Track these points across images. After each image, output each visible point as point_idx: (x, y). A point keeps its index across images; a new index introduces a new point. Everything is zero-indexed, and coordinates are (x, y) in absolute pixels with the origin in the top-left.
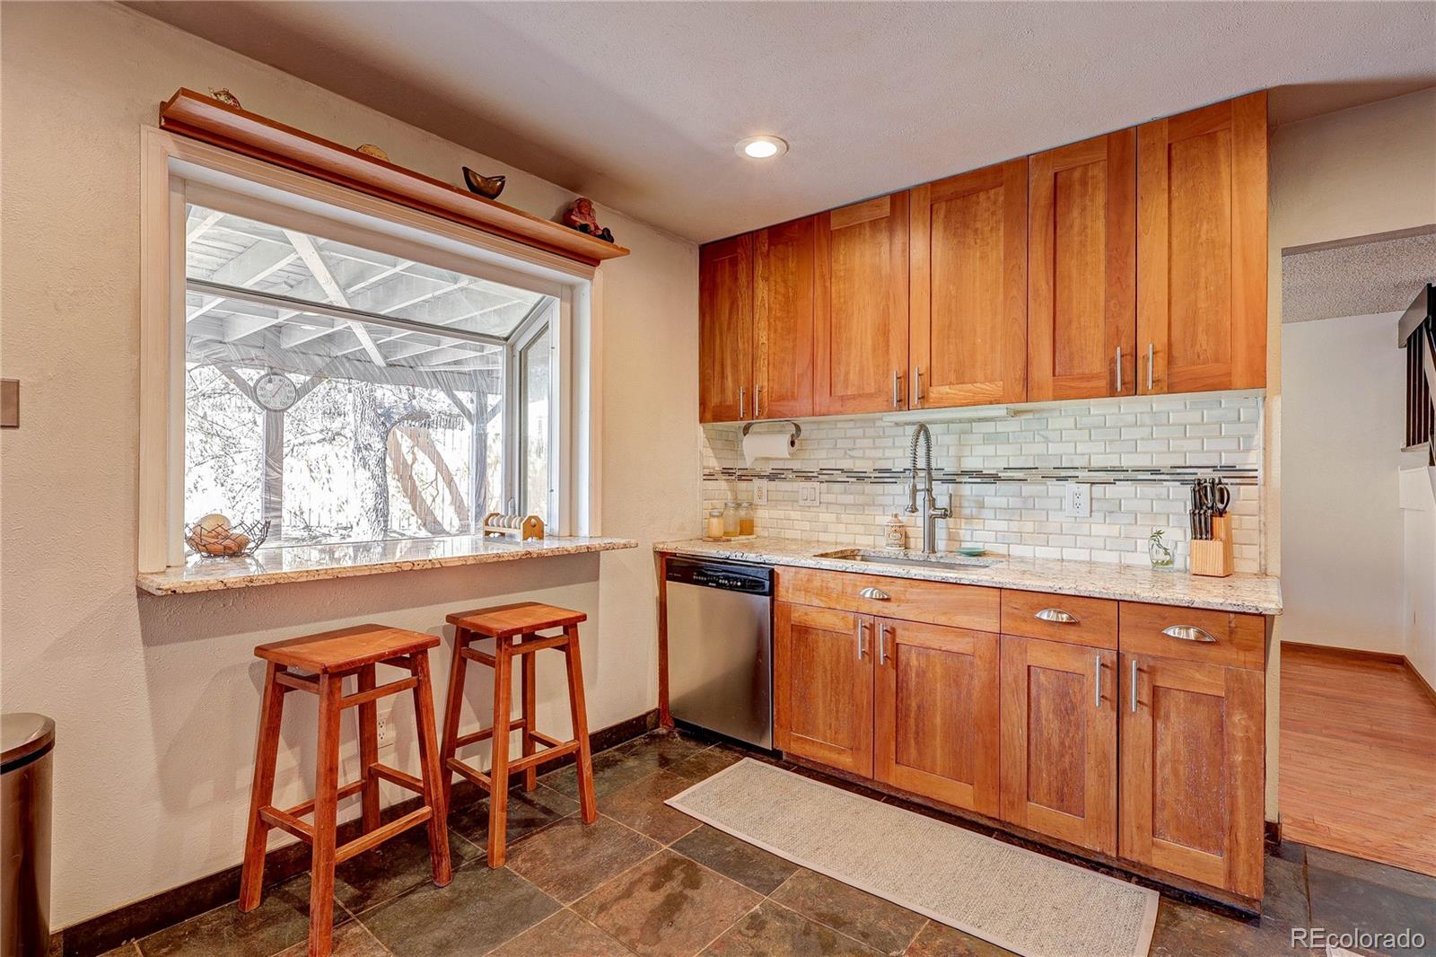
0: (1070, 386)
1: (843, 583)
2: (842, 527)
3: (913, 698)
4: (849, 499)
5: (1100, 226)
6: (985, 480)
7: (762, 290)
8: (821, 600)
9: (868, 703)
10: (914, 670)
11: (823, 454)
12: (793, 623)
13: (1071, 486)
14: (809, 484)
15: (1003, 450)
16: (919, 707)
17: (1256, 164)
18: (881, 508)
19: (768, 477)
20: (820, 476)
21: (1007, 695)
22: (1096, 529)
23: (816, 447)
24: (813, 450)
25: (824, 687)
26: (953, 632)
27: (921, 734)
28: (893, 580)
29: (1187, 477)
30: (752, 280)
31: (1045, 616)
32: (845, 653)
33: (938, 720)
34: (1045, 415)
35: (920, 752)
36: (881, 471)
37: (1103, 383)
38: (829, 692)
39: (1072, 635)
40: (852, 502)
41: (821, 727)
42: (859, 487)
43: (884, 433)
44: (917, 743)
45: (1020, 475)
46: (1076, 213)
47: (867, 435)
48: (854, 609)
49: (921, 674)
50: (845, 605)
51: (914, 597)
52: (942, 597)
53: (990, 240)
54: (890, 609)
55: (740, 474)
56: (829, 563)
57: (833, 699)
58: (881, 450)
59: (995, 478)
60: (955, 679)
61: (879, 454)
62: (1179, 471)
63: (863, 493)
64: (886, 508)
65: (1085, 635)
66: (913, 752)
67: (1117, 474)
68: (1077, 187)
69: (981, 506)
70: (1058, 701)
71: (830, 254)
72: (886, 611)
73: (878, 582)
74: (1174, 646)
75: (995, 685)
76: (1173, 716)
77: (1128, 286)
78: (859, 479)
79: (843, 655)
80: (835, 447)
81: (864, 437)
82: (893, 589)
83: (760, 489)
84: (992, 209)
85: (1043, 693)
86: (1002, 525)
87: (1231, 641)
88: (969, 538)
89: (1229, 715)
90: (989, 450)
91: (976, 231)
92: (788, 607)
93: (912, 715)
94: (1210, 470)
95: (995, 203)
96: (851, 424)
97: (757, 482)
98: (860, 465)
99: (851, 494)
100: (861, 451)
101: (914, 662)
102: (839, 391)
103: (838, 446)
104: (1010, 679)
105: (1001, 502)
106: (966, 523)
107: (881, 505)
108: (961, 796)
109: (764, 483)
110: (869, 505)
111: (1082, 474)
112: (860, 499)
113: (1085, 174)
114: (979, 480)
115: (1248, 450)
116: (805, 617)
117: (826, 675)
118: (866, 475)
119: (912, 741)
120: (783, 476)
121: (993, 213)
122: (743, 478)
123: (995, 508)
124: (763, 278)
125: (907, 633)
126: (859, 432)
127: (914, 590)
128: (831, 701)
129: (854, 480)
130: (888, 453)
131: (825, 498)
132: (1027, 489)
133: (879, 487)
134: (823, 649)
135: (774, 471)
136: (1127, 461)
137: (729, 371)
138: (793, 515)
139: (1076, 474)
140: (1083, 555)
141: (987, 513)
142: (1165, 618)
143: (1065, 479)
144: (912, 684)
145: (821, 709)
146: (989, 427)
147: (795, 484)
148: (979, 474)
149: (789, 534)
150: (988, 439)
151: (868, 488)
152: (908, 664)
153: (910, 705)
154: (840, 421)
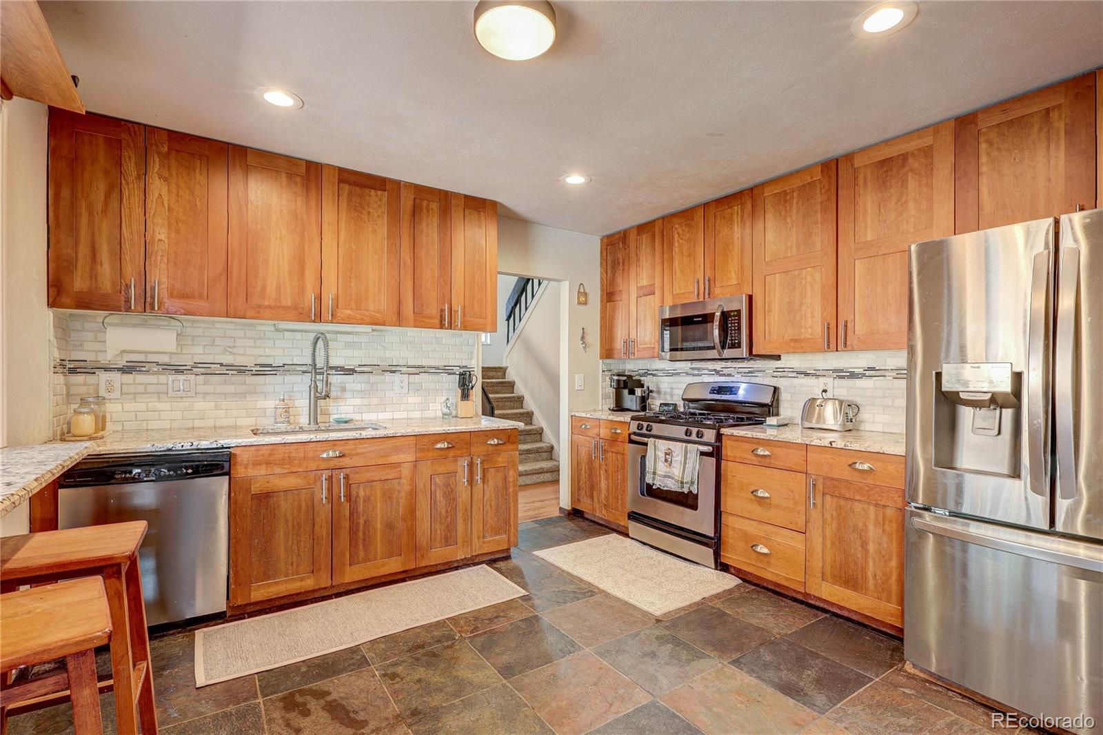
0: (420, 321)
1: (305, 451)
3: (361, 517)
4: (230, 389)
5: (436, 235)
6: (346, 373)
7: (159, 188)
8: (283, 468)
9: (327, 533)
10: (362, 499)
11: (199, 349)
12: (253, 493)
13: (397, 376)
14: (181, 377)
15: (357, 353)
16: (365, 523)
18: (263, 394)
19: (119, 370)
20: (194, 370)
21: (420, 495)
22: (411, 400)
23: (190, 343)
24: (186, 345)
25: (286, 535)
26: (388, 467)
27: (367, 540)
28: (347, 442)
29: (450, 371)
31: (439, 446)
32: (306, 503)
33: (379, 526)
34: (384, 333)
35: (366, 551)
36: (262, 365)
37: (437, 321)
38: (290, 538)
39: (451, 453)
40: (233, 391)
41: (283, 568)
42: (241, 378)
43: (265, 335)
44: (364, 546)
45: (369, 369)
46: (424, 225)
47: (248, 336)
48: (315, 468)
49: (367, 499)
50: (307, 467)
51: (362, 451)
52: (381, 447)
53: (378, 222)
54: (346, 462)
55: (72, 366)
56: (294, 437)
57: (295, 542)
58: (262, 349)
59: (351, 371)
60: (388, 496)
61: (261, 352)
62: (447, 368)
63: (245, 384)
64: (267, 395)
65: (456, 452)
66: (362, 553)
67: (421, 369)
68: (425, 210)
69: (343, 389)
70: (445, 489)
72: (342, 464)
73: (335, 445)
74: (491, 448)
75: (413, 495)
76: (490, 482)
77: (448, 273)
78: (240, 371)
79: (304, 505)
80: (213, 344)
81: (245, 337)
82: (347, 448)
83: (109, 382)
84: (379, 203)
85: (438, 489)
86: (358, 401)
87: (509, 441)
88: (335, 412)
89: (508, 473)
90: (349, 353)
91: (369, 213)
92: (249, 481)
93: (361, 528)
94: (458, 368)
95: (381, 200)
96: (233, 326)
97: (103, 377)
98: (239, 361)
99: (233, 384)
100: (243, 349)
101: (362, 493)
102: (256, 300)
103: (216, 344)
104: (422, 486)
105: (358, 387)
106: (333, 402)
107: (262, 393)
109: (116, 377)
110: (251, 393)
111: (404, 369)
112: (241, 388)
113: (428, 205)
114: (342, 373)
115: (471, 359)
116: (268, 485)
117: (288, 526)
118: (248, 369)
119: (361, 546)
120: (144, 369)
121: (380, 206)
122: (78, 370)
123: (353, 391)
124: (160, 177)
125: (357, 475)
126: (241, 333)
127: (363, 446)
128: (293, 543)
129: (235, 372)
130: (268, 351)
131: (201, 388)
132: (372, 378)
133: (259, 379)
134: (284, 506)
135: (129, 364)
136: (424, 363)
138: (160, 406)
139: (401, 369)
140: (403, 415)
141: (347, 394)
142: (487, 436)
143: (394, 372)
144: (361, 509)
145: (282, 553)
146: (349, 338)
147: (163, 378)
148: (342, 368)
149: (153, 425)
150: (349, 345)
151: (250, 379)
152: (358, 496)
153: (359, 523)
154: (217, 322)
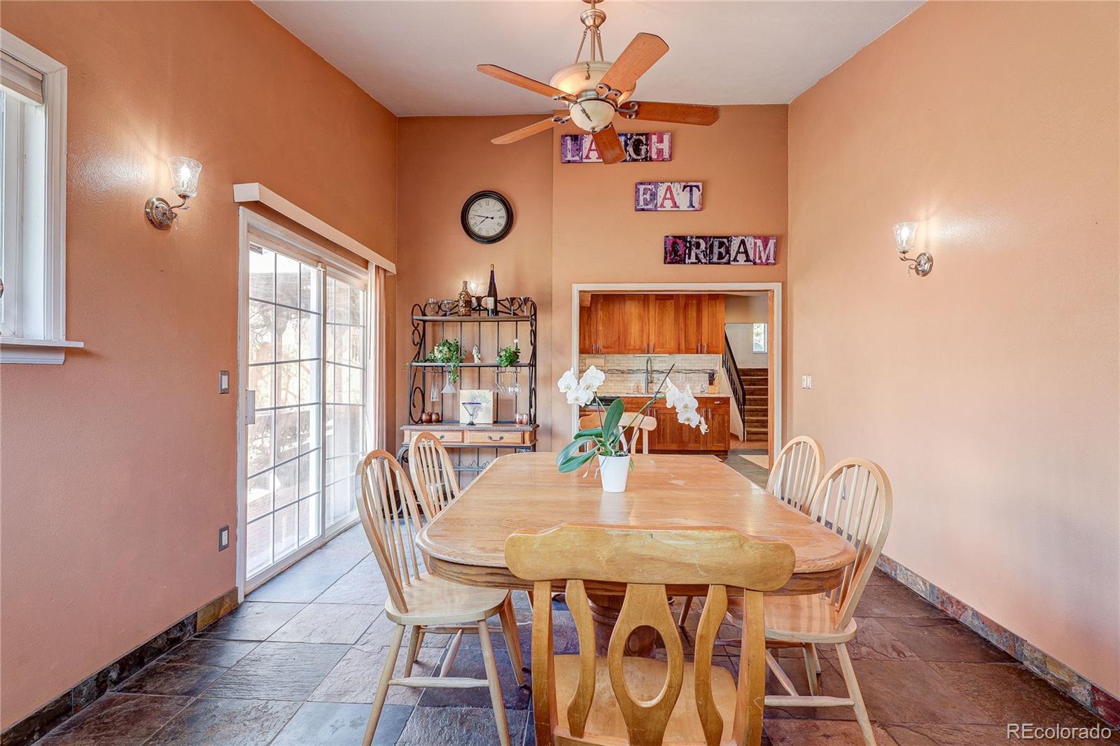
0: (688, 351)
1: (642, 400)
2: (616, 387)
3: (662, 426)
4: (619, 379)
7: (600, 313)
11: (610, 365)
13: (681, 374)
15: (664, 365)
16: (663, 429)
17: (723, 306)
20: (609, 372)
30: (596, 311)
35: (664, 439)
36: (629, 370)
37: (695, 351)
42: (622, 375)
46: (690, 310)
47: (625, 360)
49: (664, 420)
53: (671, 313)
59: (661, 372)
61: (628, 365)
62: (704, 370)
64: (631, 381)
67: (691, 371)
68: (690, 304)
69: (659, 379)
71: (624, 304)
77: (700, 329)
80: (614, 363)
87: (725, 403)
88: (654, 387)
89: (725, 417)
90: (660, 365)
91: (667, 309)
95: (671, 304)
98: (622, 369)
100: (624, 364)
102: (628, 347)
106: (654, 383)
107: (629, 380)
108: (674, 447)
110: (626, 379)
111: (686, 371)
112: (623, 379)
113: (691, 302)
114: (658, 373)
118: (625, 371)
121: (671, 306)
125: (661, 411)
129: (621, 373)
130: (631, 365)
131: (610, 379)
133: (629, 375)
136: (693, 368)
137: (587, 338)
139: (682, 371)
142: (714, 400)
143: (679, 372)
144: (661, 423)
146: (660, 359)
148: (658, 371)
150: (661, 362)
151: (625, 375)
